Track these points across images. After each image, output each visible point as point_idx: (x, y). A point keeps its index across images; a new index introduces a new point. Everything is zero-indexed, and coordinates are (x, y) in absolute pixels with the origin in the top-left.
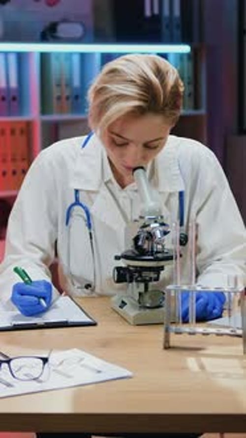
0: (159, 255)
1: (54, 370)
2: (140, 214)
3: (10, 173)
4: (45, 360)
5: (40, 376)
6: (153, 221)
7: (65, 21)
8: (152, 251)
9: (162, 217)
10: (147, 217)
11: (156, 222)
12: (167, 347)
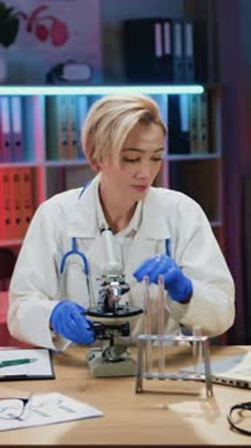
0: (120, 312)
1: (34, 411)
2: (102, 273)
3: (14, 221)
4: (25, 401)
5: (21, 415)
6: (113, 279)
7: (71, 62)
8: (114, 308)
9: (123, 276)
10: (109, 276)
11: (115, 281)
12: (140, 391)
